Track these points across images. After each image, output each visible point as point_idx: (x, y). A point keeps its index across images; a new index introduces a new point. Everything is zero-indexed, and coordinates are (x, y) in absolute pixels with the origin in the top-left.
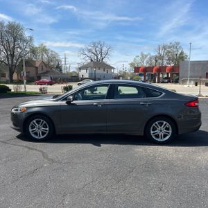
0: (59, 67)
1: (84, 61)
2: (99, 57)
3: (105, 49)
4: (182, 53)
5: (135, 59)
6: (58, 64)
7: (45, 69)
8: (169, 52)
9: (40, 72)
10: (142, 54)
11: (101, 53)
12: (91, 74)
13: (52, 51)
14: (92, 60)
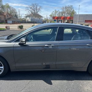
0: (16, 16)
1: (28, 13)
2: (35, 11)
3: (38, 7)
4: (73, 11)
5: (52, 13)
6: (16, 14)
7: (9, 17)
8: (68, 10)
9: (7, 18)
10: (55, 11)
11: (36, 9)
12: (32, 20)
13: (12, 8)
14: (32, 13)
